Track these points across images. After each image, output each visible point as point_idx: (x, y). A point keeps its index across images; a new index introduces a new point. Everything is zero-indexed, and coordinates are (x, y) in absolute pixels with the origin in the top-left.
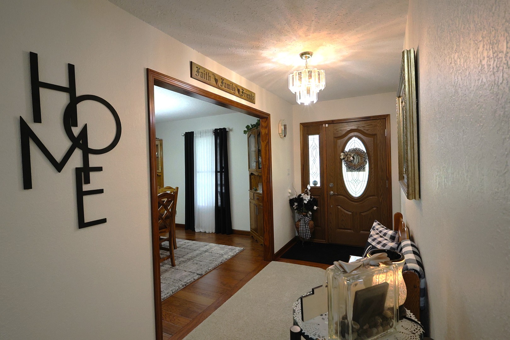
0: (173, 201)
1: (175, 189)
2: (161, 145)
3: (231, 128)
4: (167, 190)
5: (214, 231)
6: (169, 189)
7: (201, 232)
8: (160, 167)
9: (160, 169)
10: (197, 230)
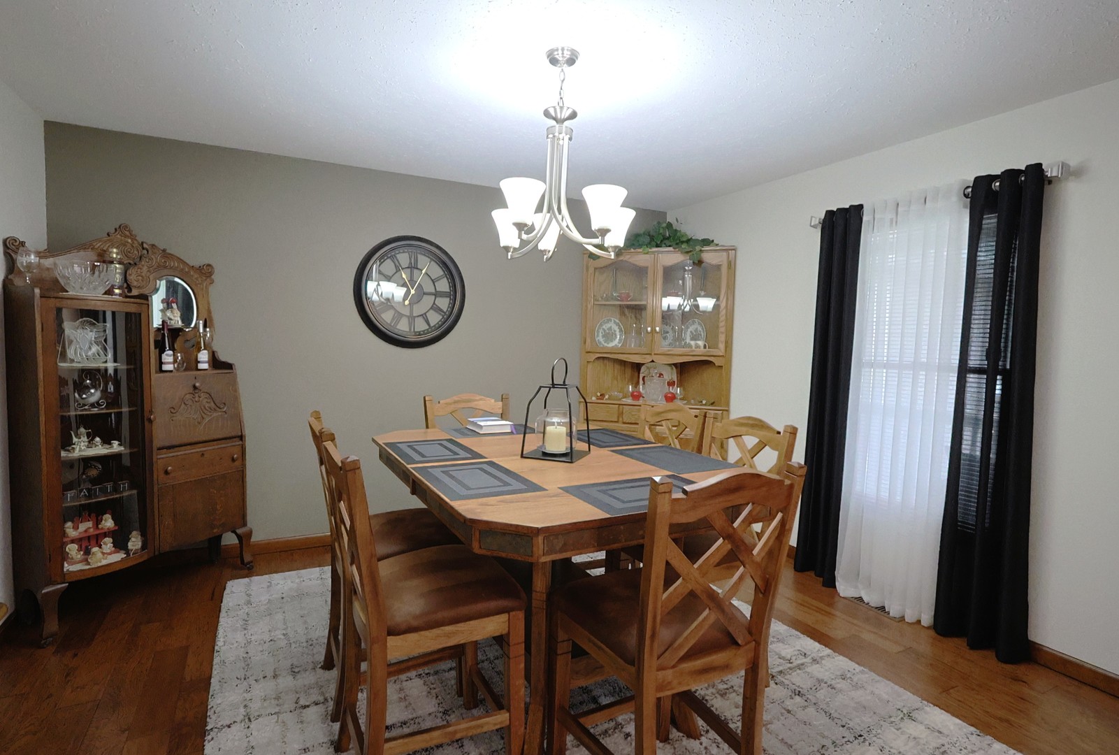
0: (780, 515)
1: (779, 433)
2: (732, 266)
3: (1073, 162)
4: (744, 429)
5: (927, 618)
6: (753, 426)
7: (860, 599)
8: (722, 338)
9: (722, 346)
10: (844, 588)
